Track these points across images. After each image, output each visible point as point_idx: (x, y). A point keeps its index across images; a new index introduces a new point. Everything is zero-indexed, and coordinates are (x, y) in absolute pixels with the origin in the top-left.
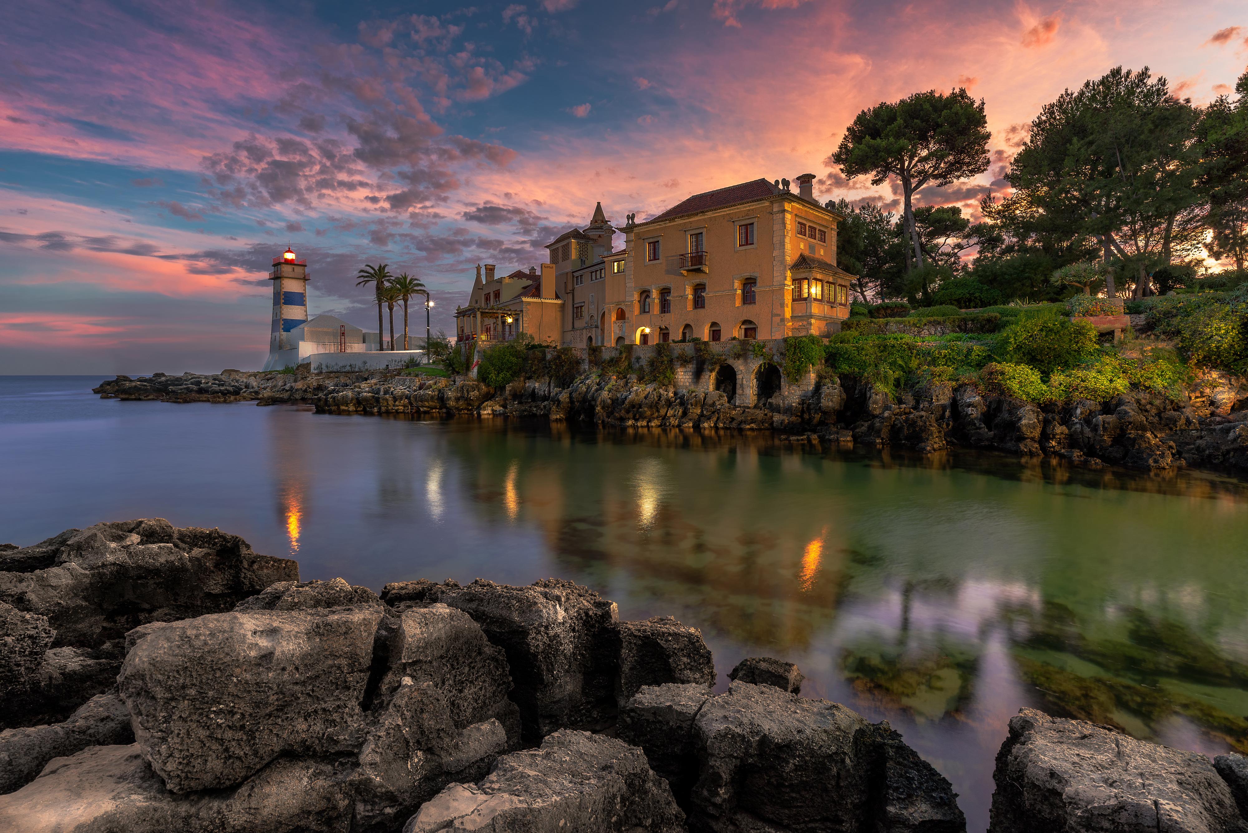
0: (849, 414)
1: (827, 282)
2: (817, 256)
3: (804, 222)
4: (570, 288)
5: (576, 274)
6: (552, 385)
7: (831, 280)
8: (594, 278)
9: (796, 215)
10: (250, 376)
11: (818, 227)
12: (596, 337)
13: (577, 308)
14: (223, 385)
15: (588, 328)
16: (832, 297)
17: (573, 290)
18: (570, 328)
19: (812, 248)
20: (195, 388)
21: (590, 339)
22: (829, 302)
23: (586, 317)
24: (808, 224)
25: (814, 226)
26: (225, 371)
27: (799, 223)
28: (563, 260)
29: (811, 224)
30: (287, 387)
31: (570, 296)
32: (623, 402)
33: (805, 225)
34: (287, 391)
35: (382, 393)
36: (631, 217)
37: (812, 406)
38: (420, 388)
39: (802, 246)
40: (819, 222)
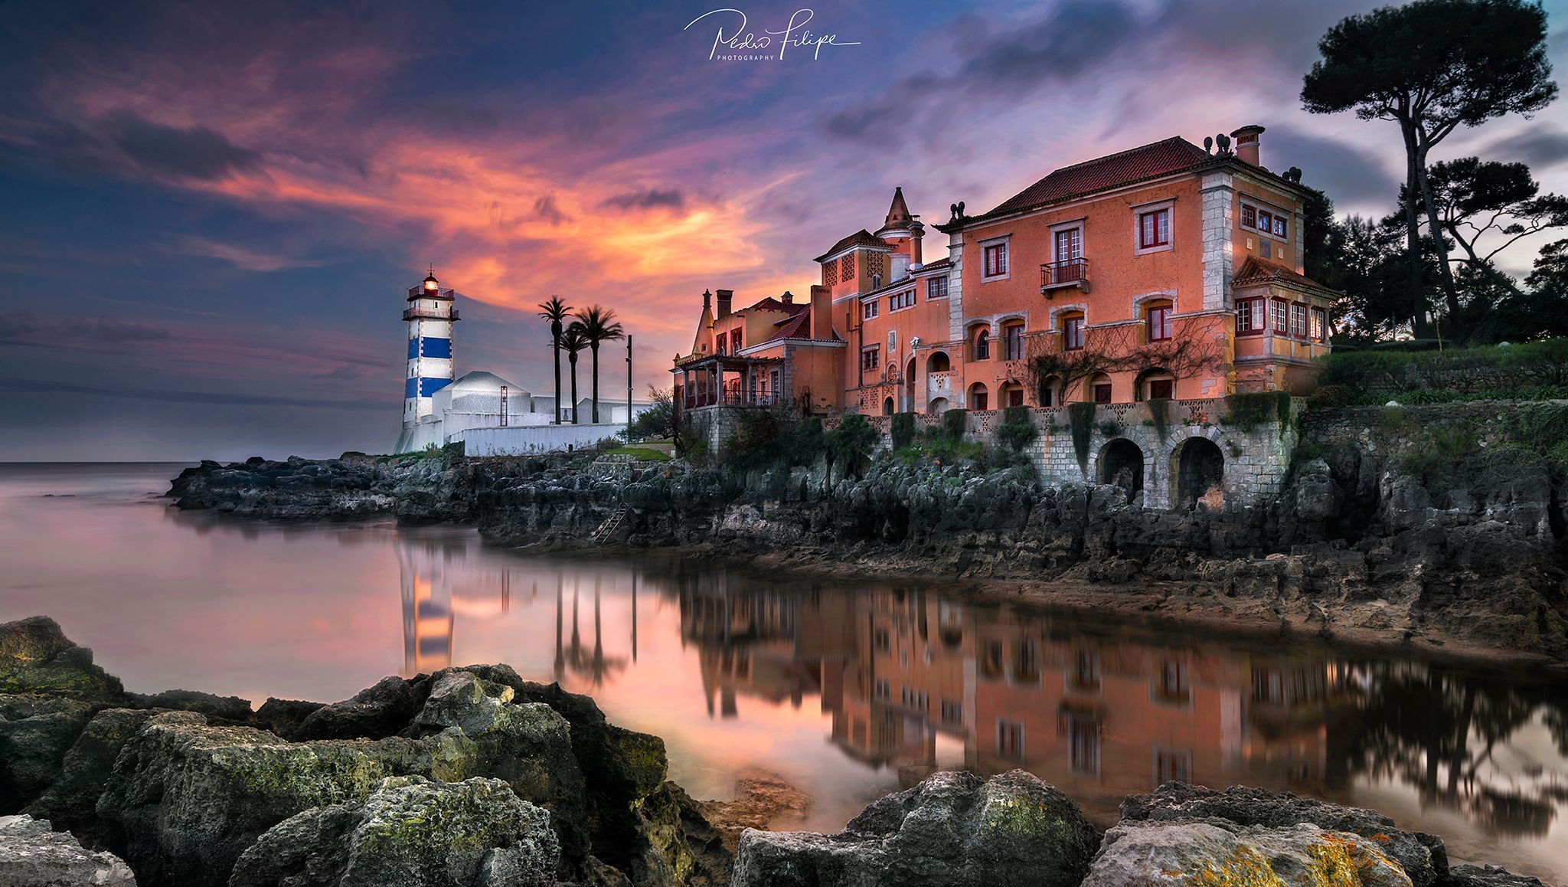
0: (1346, 522)
1: (1295, 303)
2: (1272, 260)
3: (1253, 205)
4: (855, 321)
5: (865, 301)
6: (833, 475)
7: (1300, 299)
8: (895, 305)
9: (1240, 194)
10: (379, 462)
11: (1274, 213)
12: (900, 398)
13: (867, 354)
14: (345, 474)
15: (886, 383)
16: (1302, 328)
17: (861, 326)
18: (856, 384)
19: (1265, 245)
20: (311, 478)
21: (889, 402)
22: (1296, 336)
23: (882, 368)
24: (1259, 208)
25: (1269, 210)
26: (346, 454)
27: (1245, 206)
28: (845, 279)
29: (1263, 208)
30: (433, 477)
31: (856, 335)
32: (956, 502)
33: (1253, 209)
34: (433, 483)
35: (577, 486)
36: (958, 209)
37: (1281, 511)
38: (634, 479)
39: (1249, 245)
40: (1277, 204)
